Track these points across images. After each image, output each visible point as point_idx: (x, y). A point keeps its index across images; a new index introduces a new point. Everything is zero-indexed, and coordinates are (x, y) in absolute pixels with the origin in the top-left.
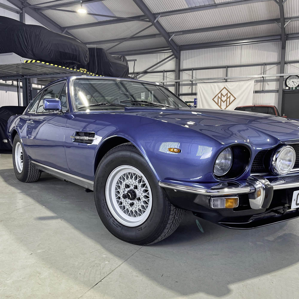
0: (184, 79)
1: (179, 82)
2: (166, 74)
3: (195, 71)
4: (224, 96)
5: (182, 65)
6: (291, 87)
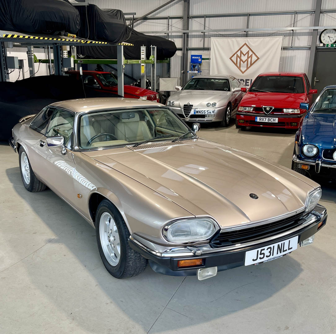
0: (194, 29)
1: (188, 33)
2: (172, 22)
3: (208, 18)
4: (244, 55)
5: (192, 10)
6: (326, 43)
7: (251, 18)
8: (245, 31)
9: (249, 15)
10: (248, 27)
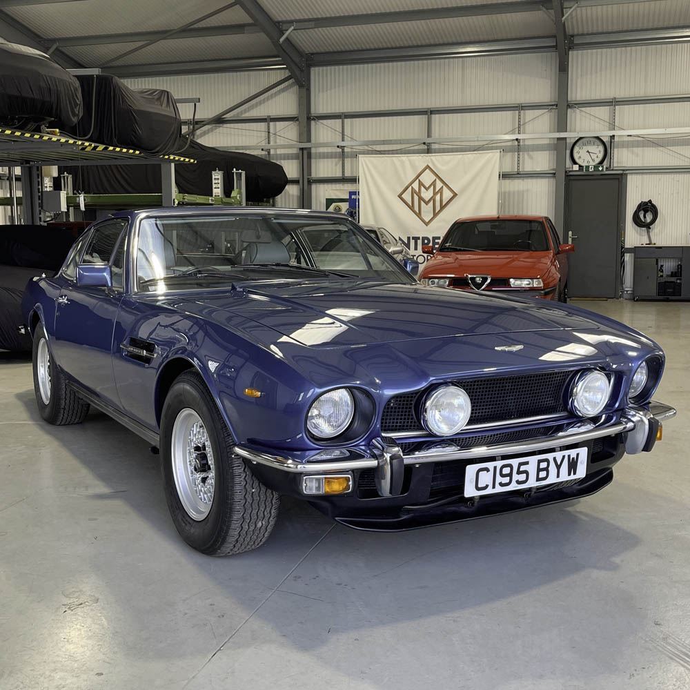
0: (321, 141)
1: (310, 148)
2: (275, 126)
3: (349, 120)
4: (427, 189)
5: (315, 104)
6: (584, 164)
7: (435, 117)
8: (424, 143)
9: (429, 112)
10: (429, 136)
